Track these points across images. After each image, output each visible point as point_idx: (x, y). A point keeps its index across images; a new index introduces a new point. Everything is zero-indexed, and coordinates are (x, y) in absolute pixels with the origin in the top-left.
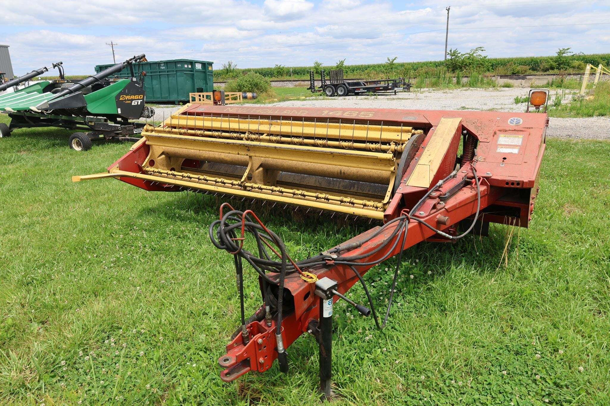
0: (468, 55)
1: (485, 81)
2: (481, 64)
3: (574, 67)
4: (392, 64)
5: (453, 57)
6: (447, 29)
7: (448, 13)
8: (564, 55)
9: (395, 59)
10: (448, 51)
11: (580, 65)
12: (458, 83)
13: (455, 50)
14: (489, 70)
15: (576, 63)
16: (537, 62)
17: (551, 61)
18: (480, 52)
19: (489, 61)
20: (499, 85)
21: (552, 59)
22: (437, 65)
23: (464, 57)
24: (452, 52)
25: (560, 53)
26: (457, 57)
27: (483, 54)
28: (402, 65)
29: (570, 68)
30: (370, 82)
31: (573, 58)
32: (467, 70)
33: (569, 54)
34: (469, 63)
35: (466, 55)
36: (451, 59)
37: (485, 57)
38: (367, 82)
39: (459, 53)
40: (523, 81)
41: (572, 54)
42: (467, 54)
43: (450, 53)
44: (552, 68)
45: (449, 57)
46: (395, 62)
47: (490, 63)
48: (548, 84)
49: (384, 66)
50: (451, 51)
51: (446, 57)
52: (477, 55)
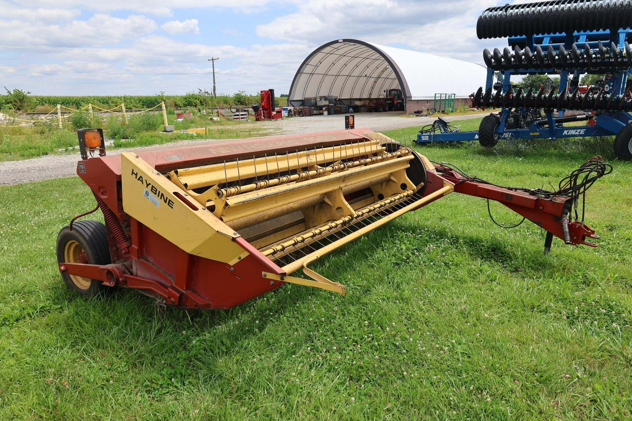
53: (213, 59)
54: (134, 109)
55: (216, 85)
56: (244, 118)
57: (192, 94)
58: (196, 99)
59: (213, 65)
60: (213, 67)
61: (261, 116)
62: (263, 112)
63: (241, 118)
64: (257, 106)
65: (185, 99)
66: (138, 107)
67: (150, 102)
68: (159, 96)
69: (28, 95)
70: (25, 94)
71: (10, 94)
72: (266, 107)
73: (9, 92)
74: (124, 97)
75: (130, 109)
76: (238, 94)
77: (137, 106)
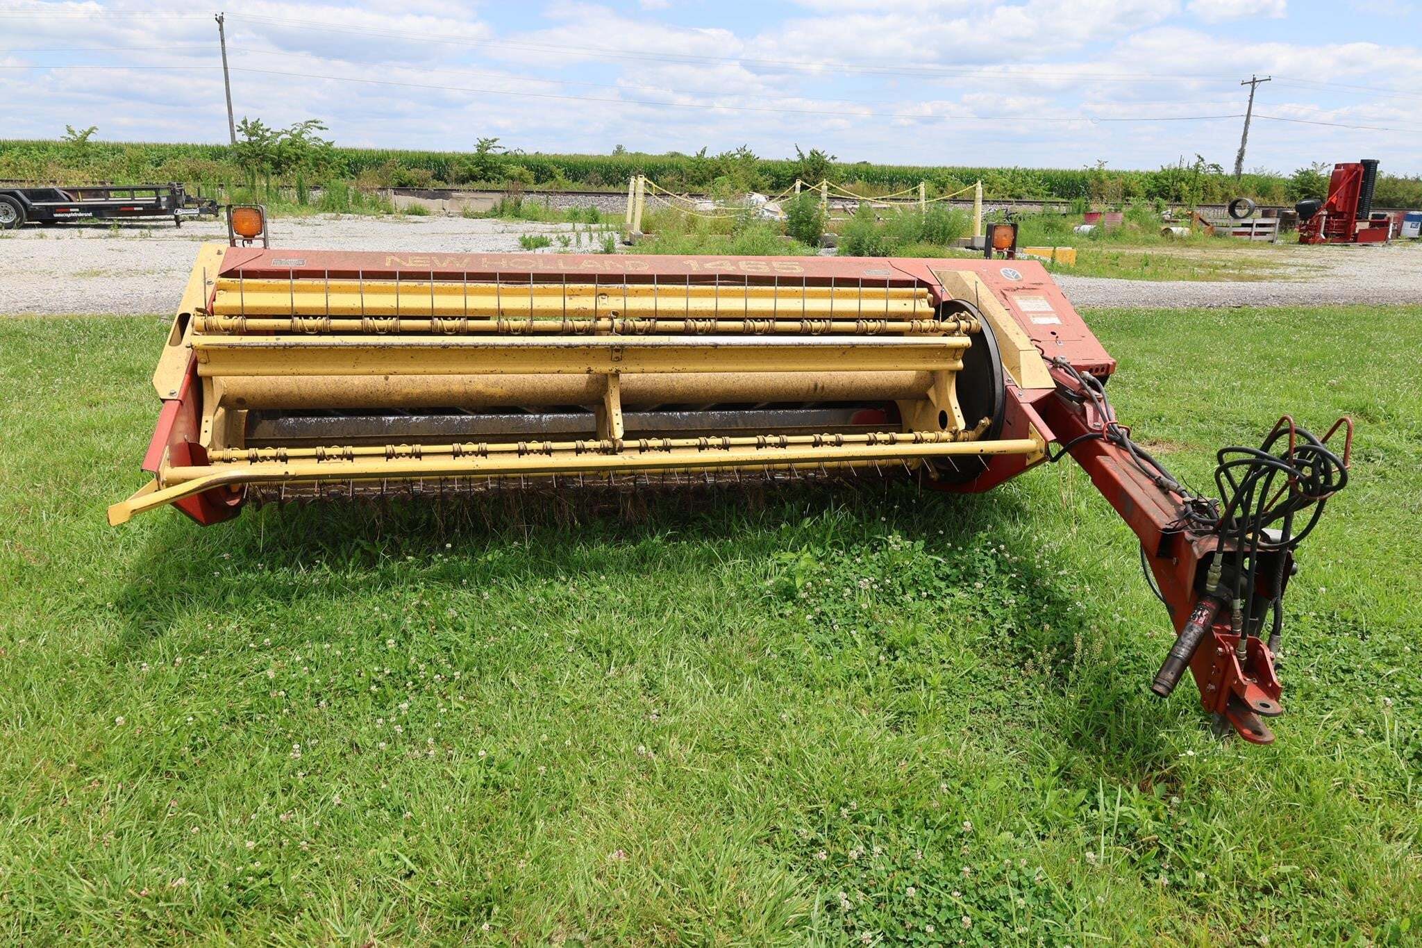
0: (288, 136)
1: (366, 198)
2: (324, 159)
3: (512, 178)
4: (82, 143)
5: (253, 138)
6: (226, 68)
7: (221, 29)
8: (488, 151)
9: (90, 132)
10: (238, 122)
11: (521, 174)
12: (303, 200)
13: (254, 120)
14: (343, 175)
15: (515, 170)
16: (441, 163)
17: (467, 162)
18: (315, 132)
19: (344, 154)
20: (398, 210)
21: (468, 159)
22: (217, 153)
23: (279, 139)
24: (249, 126)
25: (483, 146)
26: (263, 138)
27: (325, 137)
28: (117, 149)
29: (505, 178)
30: (83, 191)
31: (509, 159)
32: (293, 170)
33: (500, 151)
34: (296, 154)
35: (284, 136)
36: (250, 143)
37: (330, 144)
38: (73, 191)
39: (267, 130)
40: (447, 203)
41: (503, 151)
42: (286, 132)
43: (243, 127)
44: (474, 178)
45: (242, 138)
46: (91, 138)
47: (345, 157)
48: (495, 209)
49: (58, 148)
50: (245, 122)
51: (233, 136)
52: (310, 139)
53: (1254, 81)
54: (1027, 198)
55: (1246, 148)
56: (1264, 234)
57: (1175, 169)
58: (1183, 180)
59: (1252, 96)
60: (1251, 101)
61: (1317, 229)
62: (1327, 222)
63: (1257, 234)
64: (1313, 204)
65: (1156, 178)
66: (1037, 194)
67: (1068, 185)
68: (1092, 170)
69: (831, 161)
70: (827, 159)
71: (803, 158)
72: (1338, 210)
73: (801, 155)
74: (1014, 172)
75: (1019, 197)
76: (1307, 173)
77: (1036, 191)
